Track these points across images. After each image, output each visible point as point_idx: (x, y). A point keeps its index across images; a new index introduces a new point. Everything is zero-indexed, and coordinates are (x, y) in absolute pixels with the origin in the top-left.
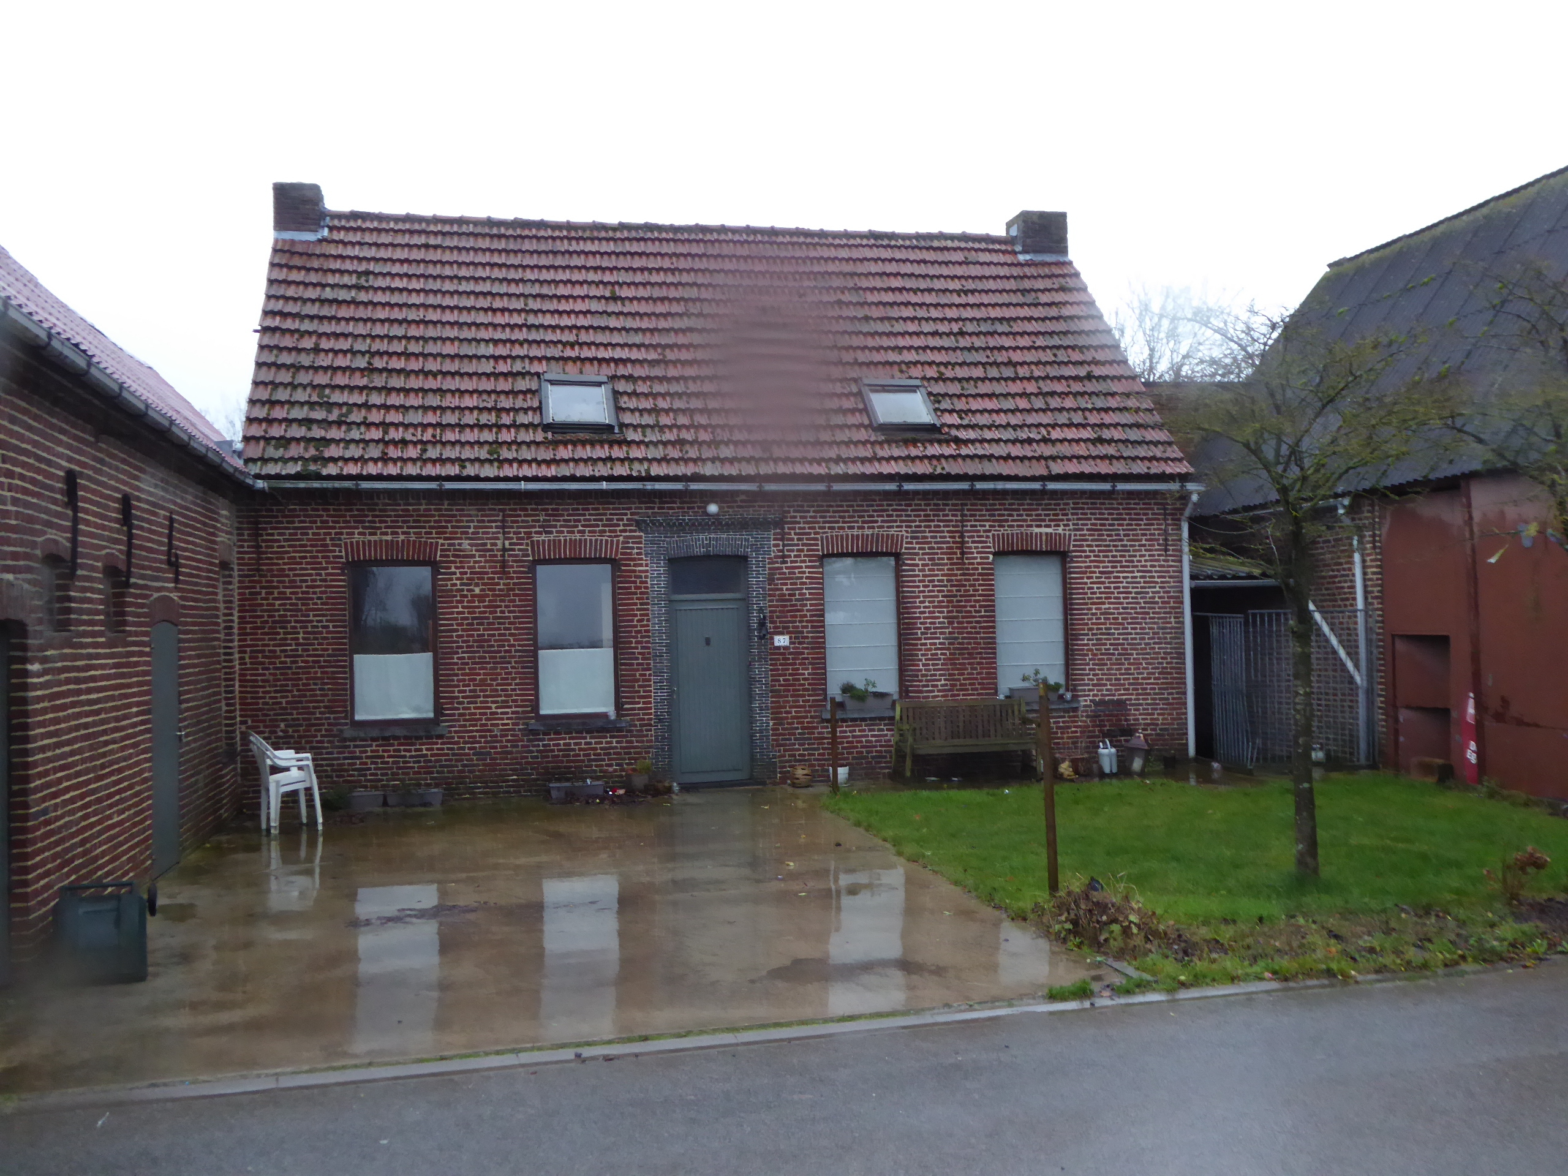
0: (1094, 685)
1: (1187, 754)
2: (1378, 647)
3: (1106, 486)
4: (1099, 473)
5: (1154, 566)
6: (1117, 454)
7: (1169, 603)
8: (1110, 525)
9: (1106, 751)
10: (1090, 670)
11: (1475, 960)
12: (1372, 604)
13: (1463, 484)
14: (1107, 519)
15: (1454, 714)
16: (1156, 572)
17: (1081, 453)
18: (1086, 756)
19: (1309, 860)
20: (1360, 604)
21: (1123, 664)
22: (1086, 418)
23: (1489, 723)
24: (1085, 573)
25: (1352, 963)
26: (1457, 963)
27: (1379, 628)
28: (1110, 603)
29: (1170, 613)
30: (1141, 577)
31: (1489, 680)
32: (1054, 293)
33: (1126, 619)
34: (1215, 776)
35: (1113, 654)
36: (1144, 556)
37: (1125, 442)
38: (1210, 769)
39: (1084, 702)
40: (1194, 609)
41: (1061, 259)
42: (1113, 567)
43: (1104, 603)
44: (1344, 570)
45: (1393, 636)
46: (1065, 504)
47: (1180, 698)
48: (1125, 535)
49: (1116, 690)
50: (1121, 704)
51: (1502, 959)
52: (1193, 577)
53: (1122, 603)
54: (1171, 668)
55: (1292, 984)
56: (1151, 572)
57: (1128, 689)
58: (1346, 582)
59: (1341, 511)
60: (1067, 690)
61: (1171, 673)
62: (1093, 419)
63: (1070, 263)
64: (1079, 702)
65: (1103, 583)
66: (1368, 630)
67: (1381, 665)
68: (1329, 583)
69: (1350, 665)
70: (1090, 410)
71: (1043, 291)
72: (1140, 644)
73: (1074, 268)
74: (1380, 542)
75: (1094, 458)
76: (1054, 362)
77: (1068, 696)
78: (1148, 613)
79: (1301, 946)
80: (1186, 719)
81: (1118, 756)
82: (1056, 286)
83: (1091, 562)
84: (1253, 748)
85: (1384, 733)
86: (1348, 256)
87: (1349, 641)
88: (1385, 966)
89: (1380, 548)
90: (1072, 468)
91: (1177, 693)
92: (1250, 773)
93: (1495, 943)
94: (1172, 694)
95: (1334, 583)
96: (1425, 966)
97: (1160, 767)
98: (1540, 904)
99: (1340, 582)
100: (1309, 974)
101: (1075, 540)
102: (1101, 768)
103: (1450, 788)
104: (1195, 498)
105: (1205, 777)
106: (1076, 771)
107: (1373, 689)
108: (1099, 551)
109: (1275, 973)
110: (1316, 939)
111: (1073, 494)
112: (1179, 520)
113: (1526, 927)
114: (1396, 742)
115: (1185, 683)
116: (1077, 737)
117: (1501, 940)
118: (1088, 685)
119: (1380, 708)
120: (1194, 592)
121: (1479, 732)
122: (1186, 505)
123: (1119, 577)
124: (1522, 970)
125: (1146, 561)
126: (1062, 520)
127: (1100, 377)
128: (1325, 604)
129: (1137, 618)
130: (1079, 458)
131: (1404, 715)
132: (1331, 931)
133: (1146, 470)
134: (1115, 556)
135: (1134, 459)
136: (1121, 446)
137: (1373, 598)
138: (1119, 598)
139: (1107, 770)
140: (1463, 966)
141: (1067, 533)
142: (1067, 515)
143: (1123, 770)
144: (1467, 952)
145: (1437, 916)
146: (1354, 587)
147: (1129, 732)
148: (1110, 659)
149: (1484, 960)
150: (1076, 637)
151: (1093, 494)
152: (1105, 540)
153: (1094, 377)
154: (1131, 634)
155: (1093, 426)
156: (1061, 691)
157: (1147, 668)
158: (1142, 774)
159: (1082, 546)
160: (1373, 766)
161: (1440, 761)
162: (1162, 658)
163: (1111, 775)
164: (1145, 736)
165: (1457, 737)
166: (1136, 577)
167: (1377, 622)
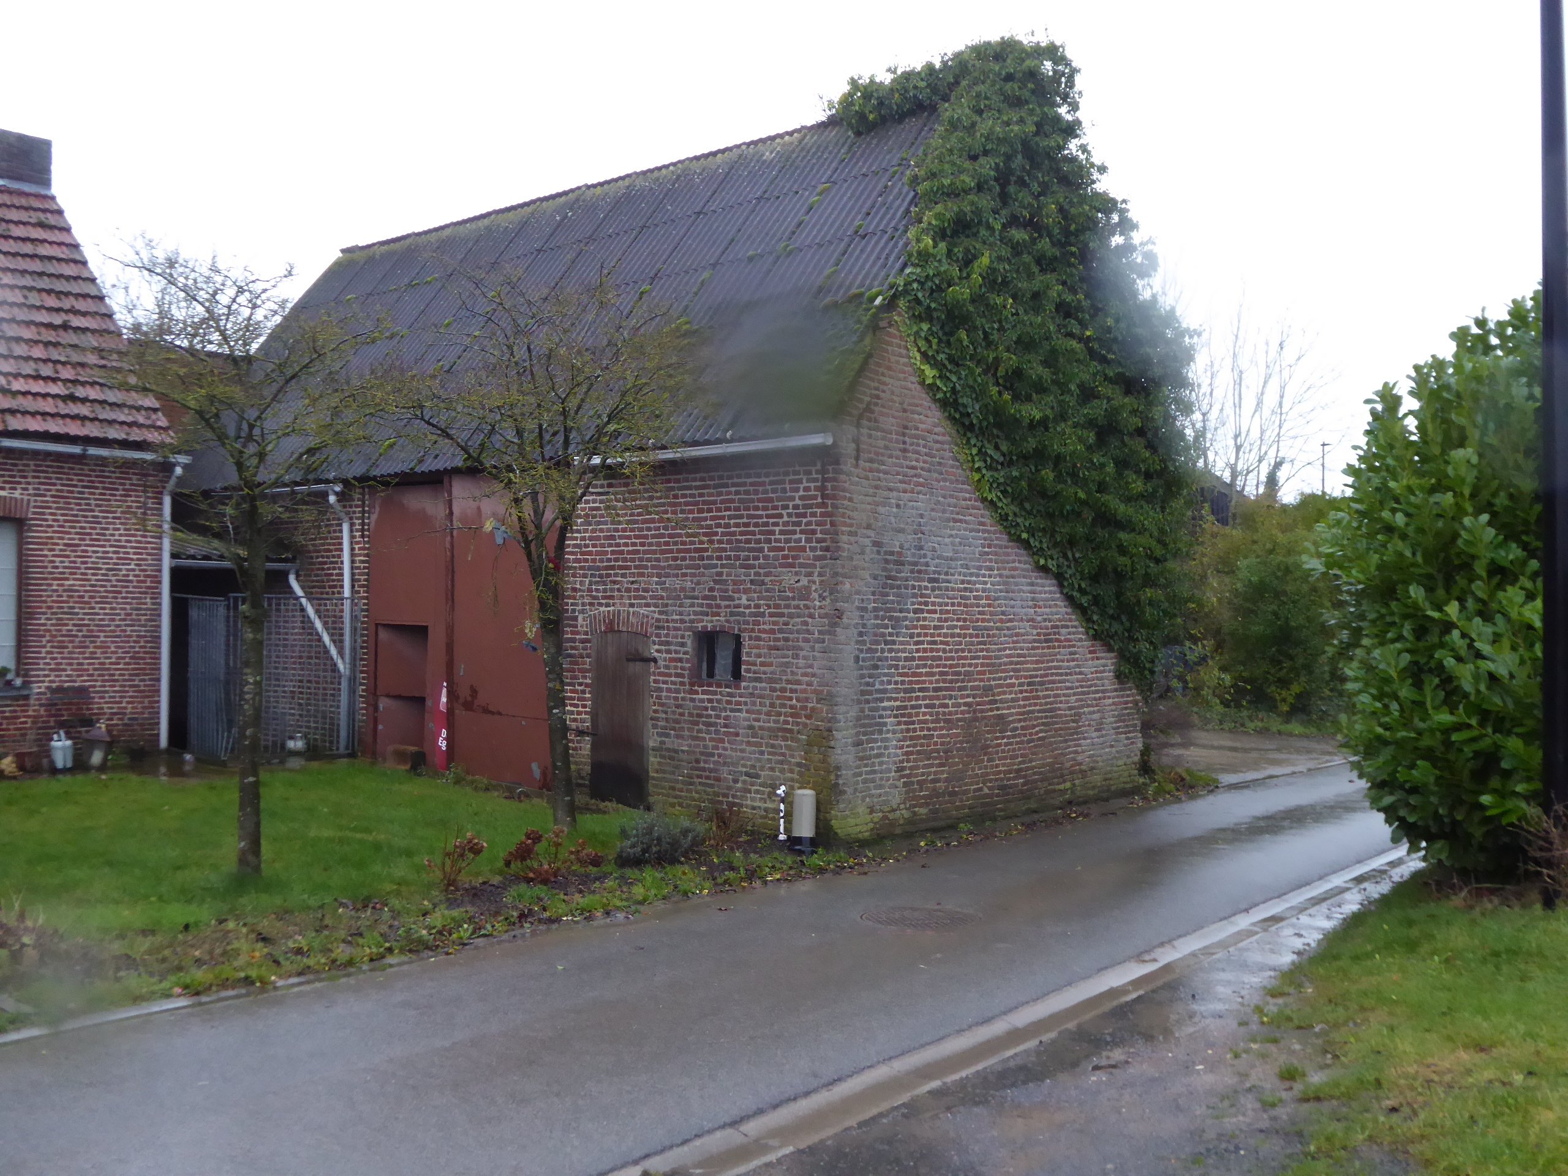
0: (51, 670)
1: (158, 745)
2: (362, 635)
3: (76, 450)
4: (68, 434)
5: (130, 541)
6: (92, 416)
7: (144, 582)
8: (80, 493)
9: (60, 743)
10: (48, 653)
11: (402, 951)
12: (359, 592)
13: (446, 479)
14: (75, 486)
15: (429, 703)
16: (132, 548)
17: (48, 410)
18: (35, 749)
19: (251, 858)
20: (347, 593)
21: (88, 647)
22: (57, 372)
23: (459, 712)
24: (46, 544)
25: (274, 966)
26: (383, 957)
27: (365, 616)
28: (75, 579)
29: (146, 593)
30: (115, 552)
31: (461, 670)
32: (30, 228)
33: (93, 597)
34: (187, 768)
35: (76, 636)
36: (118, 529)
37: (102, 402)
38: (183, 762)
39: (36, 688)
40: (173, 588)
41: (43, 192)
42: (80, 539)
43: (67, 579)
44: (334, 557)
45: (377, 625)
46: (24, 465)
47: (153, 686)
48: (97, 505)
49: (79, 676)
50: (82, 691)
51: (428, 948)
52: (174, 556)
53: (89, 580)
54: (145, 653)
55: (204, 999)
56: (125, 547)
57: (92, 675)
58: (334, 569)
59: (332, 499)
60: (18, 675)
61: (144, 658)
62: (67, 373)
63: (53, 198)
64: (31, 689)
65: (68, 556)
66: (354, 618)
67: (364, 654)
68: (318, 569)
69: (333, 652)
70: (64, 364)
71: (18, 223)
72: (109, 626)
73: (57, 204)
74: (368, 530)
75: (64, 417)
76: (24, 305)
77: (18, 682)
78: (120, 592)
79: (225, 953)
80: (159, 707)
81: (76, 749)
82: (32, 221)
83: (54, 532)
84: (228, 737)
85: (363, 721)
86: (360, 245)
87: (335, 629)
88: (309, 967)
89: (369, 537)
90: (34, 425)
91: (150, 680)
92: (224, 764)
93: (424, 932)
94: (144, 680)
95: (323, 569)
96: (350, 963)
97: (125, 760)
98: (475, 888)
99: (329, 569)
100: (225, 984)
101: (35, 507)
102: (52, 763)
103: (419, 775)
104: (179, 471)
105: (176, 771)
106: (21, 767)
107: (355, 678)
108: (66, 521)
109: (186, 987)
110: (243, 945)
111: (36, 454)
112: (161, 493)
113: (455, 913)
114: (375, 729)
115: (159, 669)
116: (25, 728)
117: (430, 928)
118: (44, 670)
119: (361, 696)
120: (175, 572)
121: (449, 719)
122: (169, 477)
123: (86, 551)
124: (444, 957)
125: (120, 535)
126: (19, 483)
127: (79, 328)
128: (314, 590)
129: (107, 597)
130: (44, 414)
131: (383, 703)
132: (260, 934)
133: (124, 437)
134: (83, 528)
135: (111, 422)
136: (97, 407)
137: (360, 586)
138: (86, 574)
139: (60, 764)
140: (390, 960)
141: (26, 498)
142: (25, 477)
143: (80, 765)
144: (394, 944)
145: (374, 908)
146: (342, 575)
147: (89, 722)
148: (72, 642)
149: (410, 951)
150: (31, 616)
151: (59, 457)
152: (72, 509)
153: (71, 327)
154: (98, 614)
155: (66, 381)
156: (9, 677)
157: (116, 652)
158: (103, 768)
159: (43, 514)
160: (352, 755)
161: (413, 749)
162: (135, 642)
163: (65, 771)
164: (107, 726)
165: (431, 725)
166: (108, 552)
167: (363, 610)
